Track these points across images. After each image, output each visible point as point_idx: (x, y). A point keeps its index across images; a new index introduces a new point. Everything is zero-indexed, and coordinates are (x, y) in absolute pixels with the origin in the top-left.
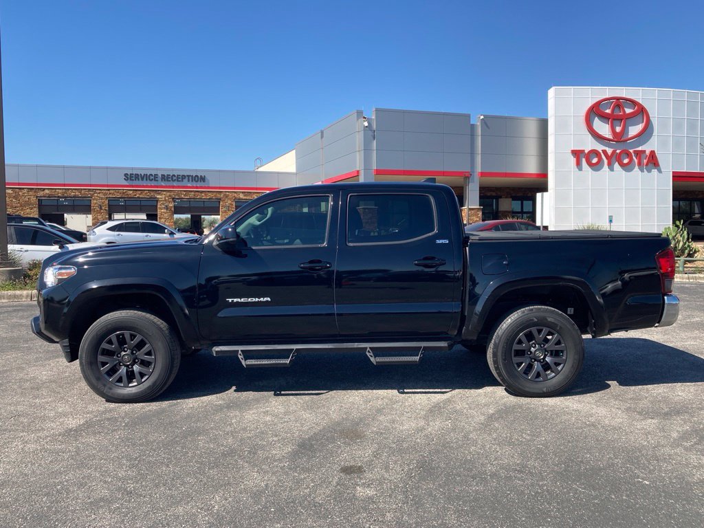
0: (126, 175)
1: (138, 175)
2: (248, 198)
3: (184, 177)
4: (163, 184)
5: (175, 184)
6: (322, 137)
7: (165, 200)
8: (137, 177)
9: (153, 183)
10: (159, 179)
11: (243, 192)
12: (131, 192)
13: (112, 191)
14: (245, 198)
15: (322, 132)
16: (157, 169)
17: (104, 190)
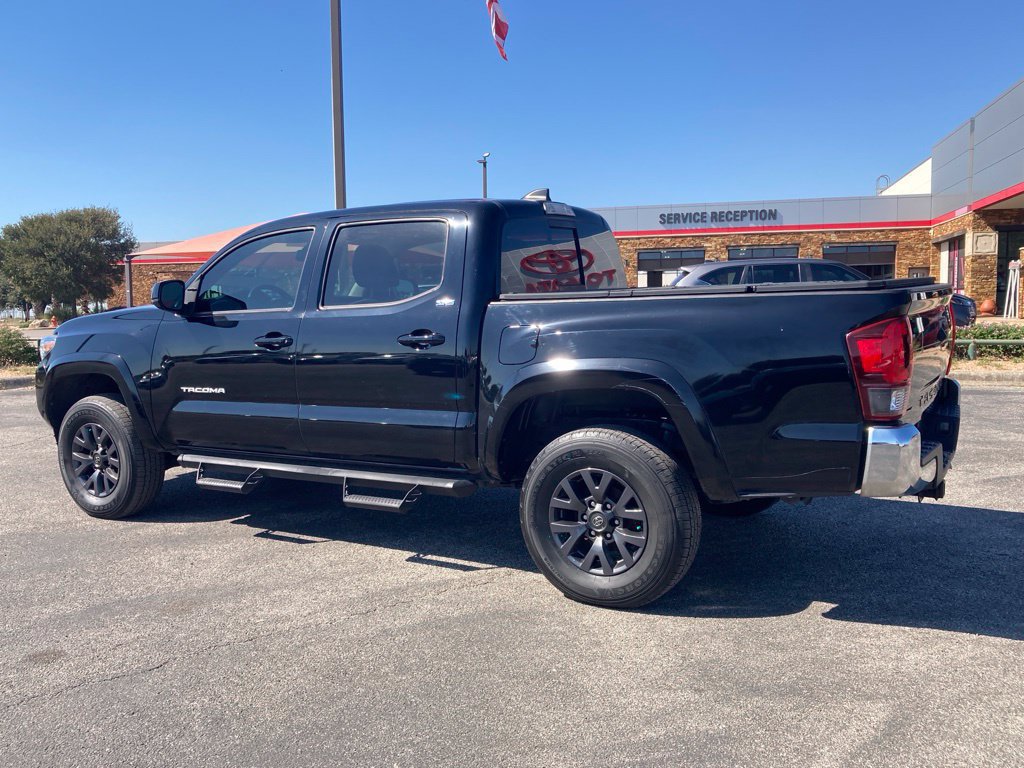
0: (662, 216)
1: (678, 215)
2: (844, 240)
3: (744, 214)
4: (713, 226)
5: (731, 225)
6: (972, 130)
7: (716, 250)
8: (677, 217)
9: (700, 226)
10: (708, 219)
11: (836, 232)
12: (668, 240)
13: (643, 241)
14: (840, 240)
15: (972, 121)
16: (705, 205)
17: (632, 239)
